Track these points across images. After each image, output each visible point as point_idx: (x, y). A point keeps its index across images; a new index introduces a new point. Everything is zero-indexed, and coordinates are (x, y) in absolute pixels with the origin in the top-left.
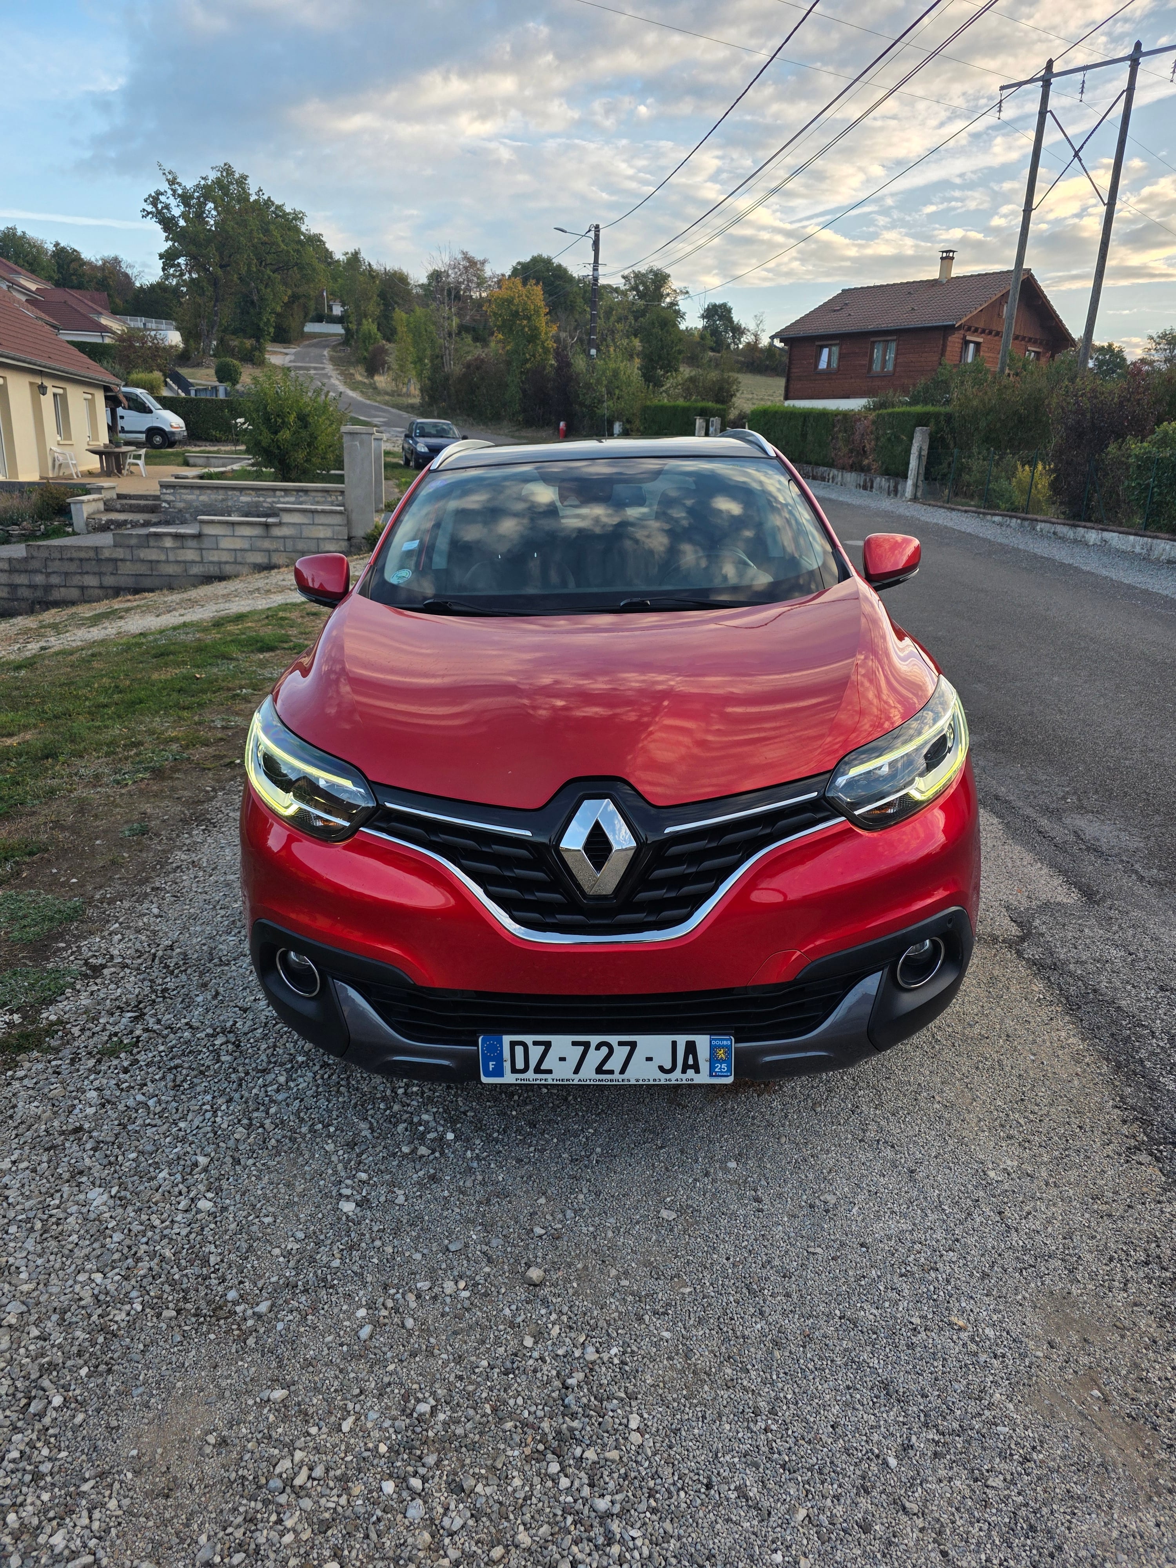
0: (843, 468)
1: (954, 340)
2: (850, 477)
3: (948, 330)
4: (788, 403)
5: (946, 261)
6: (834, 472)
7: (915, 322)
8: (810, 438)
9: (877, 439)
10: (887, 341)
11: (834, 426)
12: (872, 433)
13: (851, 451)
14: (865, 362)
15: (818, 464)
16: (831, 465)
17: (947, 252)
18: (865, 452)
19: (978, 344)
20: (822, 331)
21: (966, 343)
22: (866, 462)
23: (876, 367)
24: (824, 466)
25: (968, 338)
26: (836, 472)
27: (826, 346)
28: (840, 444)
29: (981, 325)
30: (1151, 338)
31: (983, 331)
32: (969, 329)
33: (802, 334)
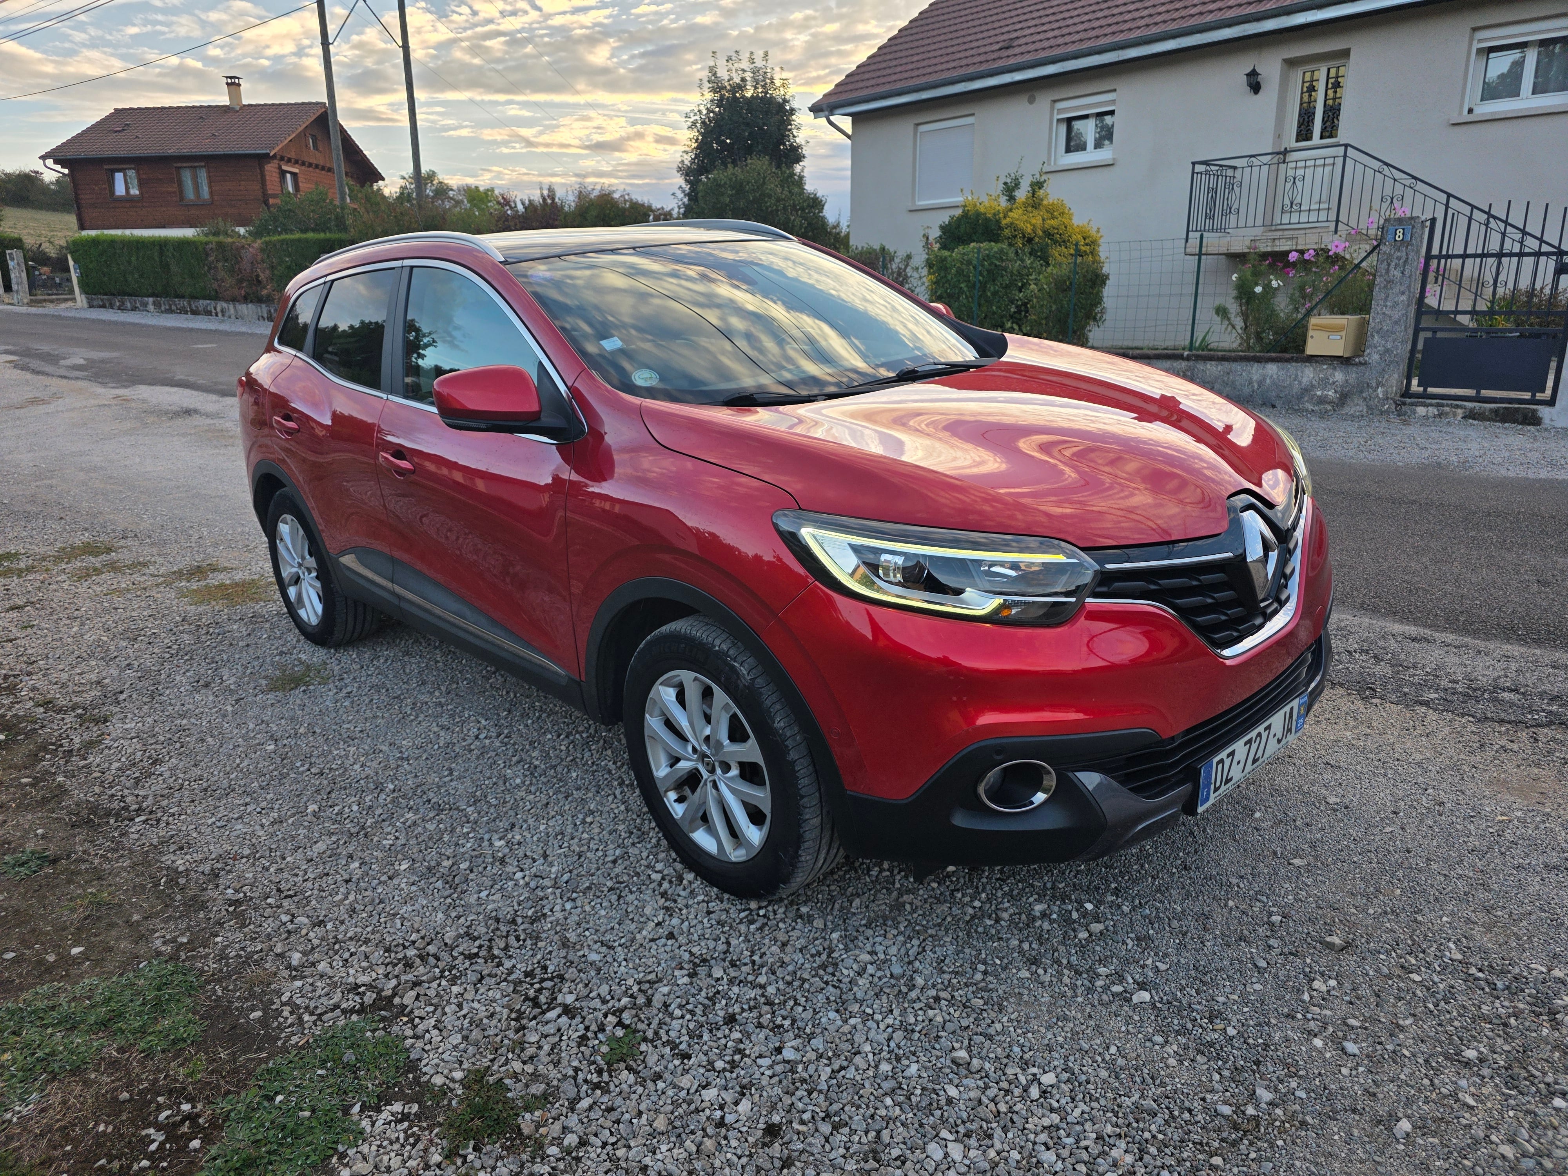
0: (234, 300)
1: (271, 169)
2: (246, 309)
3: (262, 159)
4: (84, 233)
5: (233, 87)
6: (221, 305)
7: (222, 149)
8: (174, 268)
9: (272, 268)
10: (195, 167)
11: (207, 255)
12: (263, 261)
13: (240, 281)
14: (174, 188)
15: (194, 297)
16: (216, 297)
17: (231, 78)
18: (259, 282)
19: (294, 175)
20: (107, 154)
21: (283, 173)
22: (264, 292)
23: (190, 194)
24: (205, 298)
25: (284, 168)
26: (225, 305)
27: (119, 171)
28: (221, 274)
29: (292, 155)
30: (404, 178)
31: (296, 162)
32: (282, 159)
33: (83, 155)
